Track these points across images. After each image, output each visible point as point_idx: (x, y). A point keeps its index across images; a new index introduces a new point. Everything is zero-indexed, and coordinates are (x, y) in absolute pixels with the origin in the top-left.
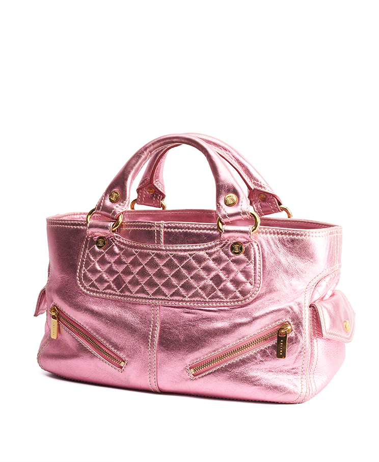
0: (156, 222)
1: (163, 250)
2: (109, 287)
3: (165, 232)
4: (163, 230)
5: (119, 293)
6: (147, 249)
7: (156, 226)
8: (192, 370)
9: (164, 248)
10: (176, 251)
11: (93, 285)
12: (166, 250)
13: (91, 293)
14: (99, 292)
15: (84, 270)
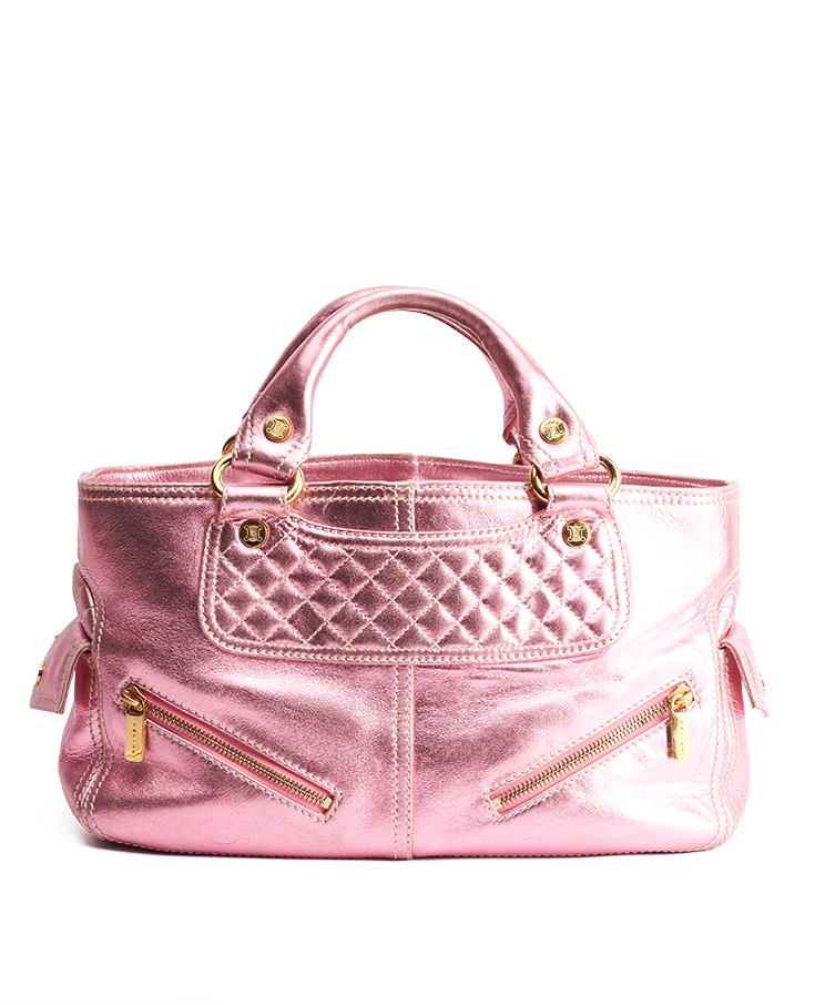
0: (396, 483)
1: (418, 545)
2: (282, 635)
3: (417, 506)
4: (412, 500)
5: (309, 647)
6: (376, 544)
7: (398, 491)
8: (498, 801)
9: (419, 540)
10: (447, 544)
11: (240, 633)
12: (425, 545)
13: (239, 650)
14: (258, 648)
15: (217, 598)
